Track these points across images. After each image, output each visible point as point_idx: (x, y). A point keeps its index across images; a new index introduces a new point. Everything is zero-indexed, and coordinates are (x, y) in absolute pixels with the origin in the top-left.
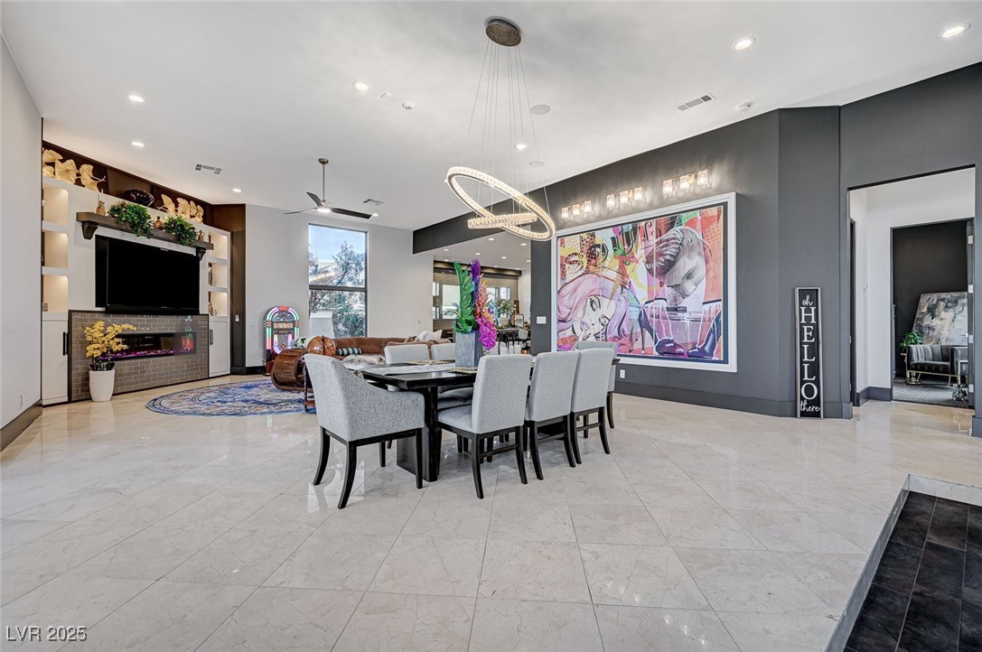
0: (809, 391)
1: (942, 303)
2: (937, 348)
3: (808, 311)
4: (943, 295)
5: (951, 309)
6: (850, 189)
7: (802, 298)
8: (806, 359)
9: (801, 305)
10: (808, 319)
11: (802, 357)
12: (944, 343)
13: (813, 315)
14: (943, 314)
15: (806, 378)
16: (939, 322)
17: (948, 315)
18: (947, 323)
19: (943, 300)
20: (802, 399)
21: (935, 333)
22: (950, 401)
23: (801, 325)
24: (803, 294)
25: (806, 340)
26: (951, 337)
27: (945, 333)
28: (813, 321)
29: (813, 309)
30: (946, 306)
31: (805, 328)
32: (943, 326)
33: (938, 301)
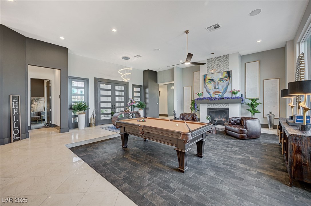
0: (16, 132)
1: (34, 100)
2: (34, 112)
3: (15, 103)
4: (34, 98)
5: (37, 102)
6: (28, 65)
7: (13, 99)
8: (15, 121)
9: (13, 101)
10: (15, 106)
11: (13, 120)
12: (35, 111)
13: (17, 105)
14: (35, 103)
15: (15, 128)
16: (34, 105)
17: (36, 103)
18: (36, 106)
19: (34, 99)
20: (14, 135)
21: (33, 108)
22: (44, 126)
23: (13, 108)
24: (13, 97)
25: (14, 114)
26: (37, 109)
27: (36, 108)
28: (17, 107)
29: (17, 103)
30: (35, 101)
31: (14, 109)
32: (35, 106)
33: (33, 99)
